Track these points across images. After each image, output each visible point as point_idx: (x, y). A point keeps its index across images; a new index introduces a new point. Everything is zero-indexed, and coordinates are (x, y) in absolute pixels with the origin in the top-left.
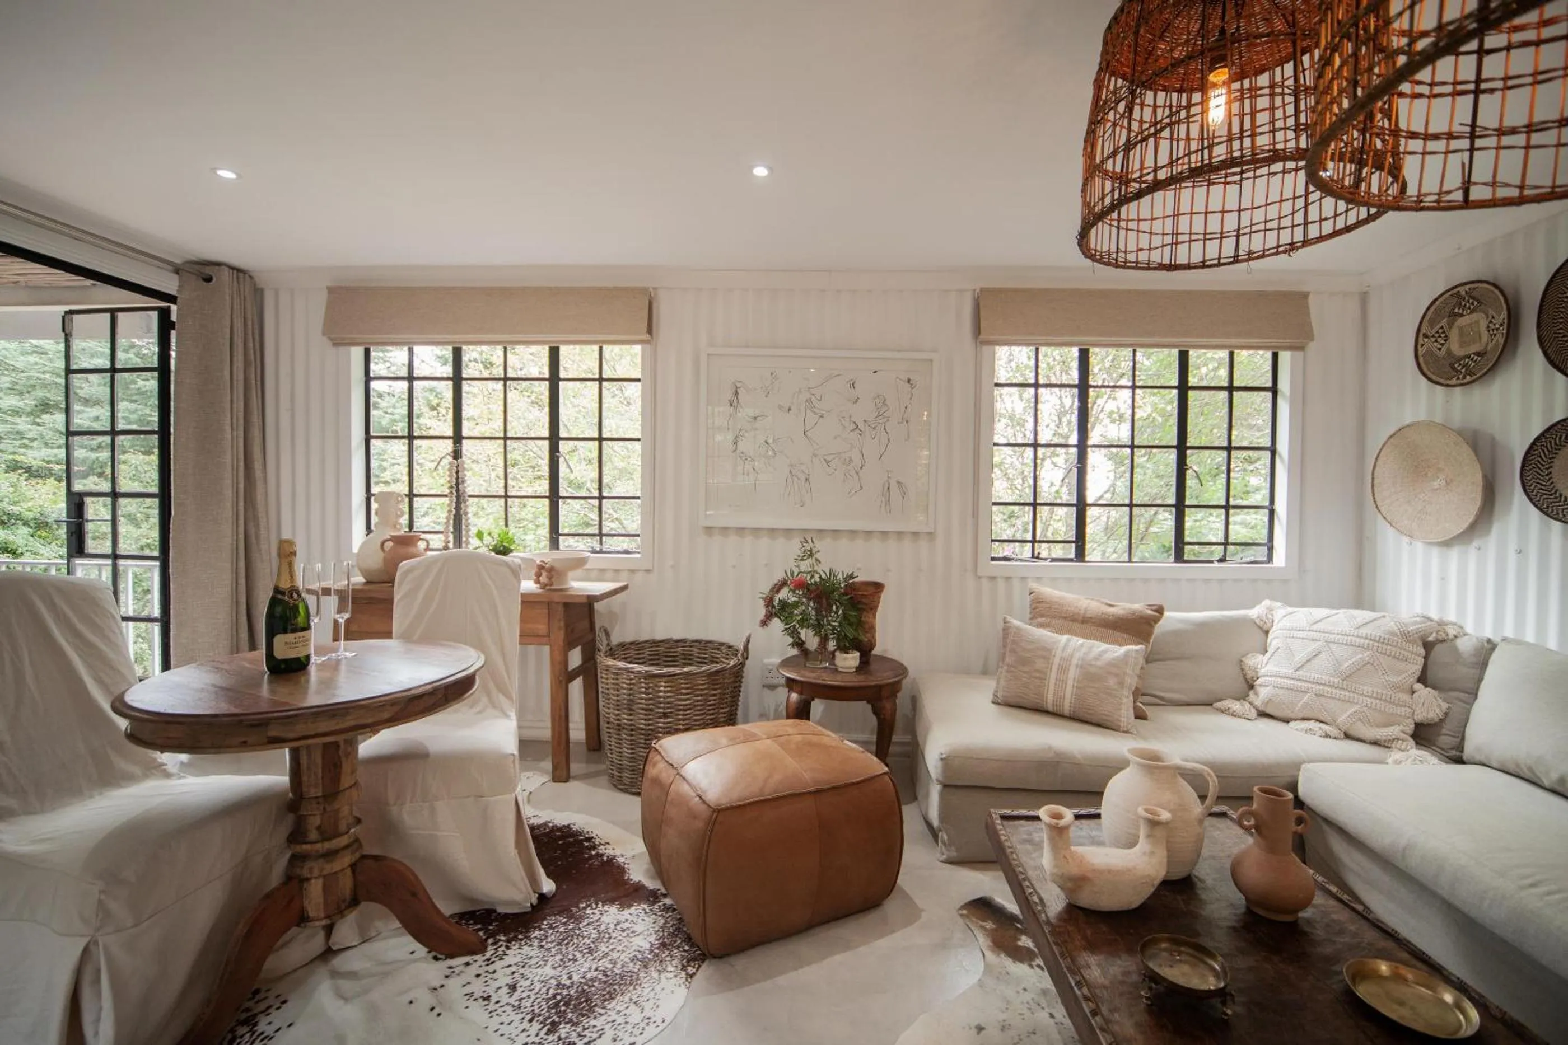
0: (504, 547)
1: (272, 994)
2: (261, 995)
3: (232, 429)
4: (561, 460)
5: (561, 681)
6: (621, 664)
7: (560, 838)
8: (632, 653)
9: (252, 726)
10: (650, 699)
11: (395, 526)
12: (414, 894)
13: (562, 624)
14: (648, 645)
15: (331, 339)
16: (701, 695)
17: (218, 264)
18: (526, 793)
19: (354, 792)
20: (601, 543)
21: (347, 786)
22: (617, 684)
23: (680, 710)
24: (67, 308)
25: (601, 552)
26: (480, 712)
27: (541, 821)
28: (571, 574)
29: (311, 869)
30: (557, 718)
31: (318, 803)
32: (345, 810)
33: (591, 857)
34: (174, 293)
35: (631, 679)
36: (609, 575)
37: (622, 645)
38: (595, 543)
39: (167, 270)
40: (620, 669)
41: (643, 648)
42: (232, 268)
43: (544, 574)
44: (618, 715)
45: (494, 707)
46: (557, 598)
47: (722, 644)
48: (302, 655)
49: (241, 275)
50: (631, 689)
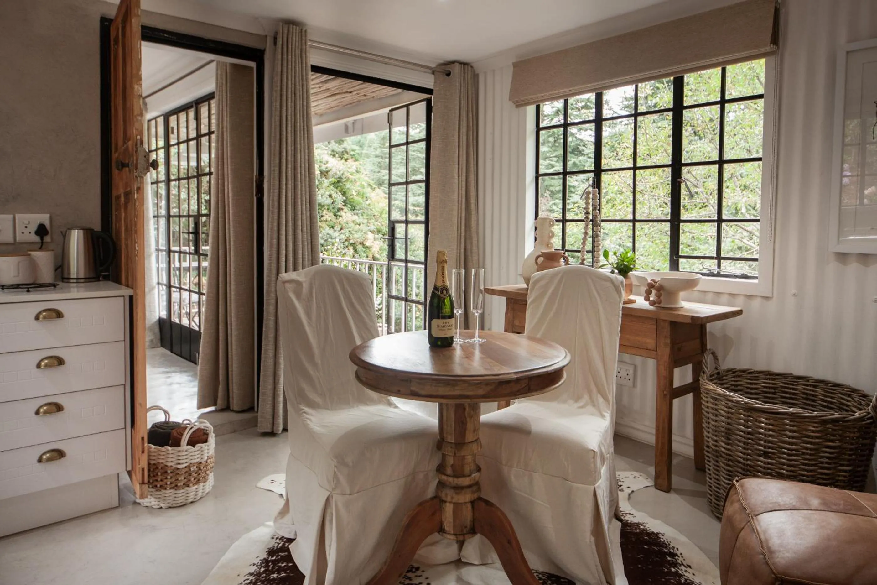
0: (625, 265)
1: (425, 575)
2: (418, 573)
3: (458, 177)
4: (683, 186)
5: (665, 395)
6: (720, 390)
7: (647, 543)
8: (743, 381)
9: (402, 380)
10: (749, 433)
11: (548, 246)
12: (509, 542)
13: (668, 341)
14: (762, 376)
15: (514, 103)
16: (811, 443)
17: (453, 62)
18: (629, 491)
19: (474, 446)
20: (719, 266)
21: (470, 440)
22: (716, 410)
23: (784, 453)
24: (390, 108)
25: (719, 275)
26: (582, 407)
27: (635, 520)
28: (682, 294)
29: (446, 495)
30: (661, 428)
31: (451, 447)
32: (469, 459)
33: (670, 573)
34: (431, 87)
35: (730, 408)
36: (725, 298)
37: (733, 371)
38: (712, 265)
39: (429, 73)
40: (719, 395)
41: (757, 378)
42: (461, 63)
43: (654, 292)
44: (716, 441)
45: (594, 406)
46: (664, 315)
47: (854, 391)
48: (448, 335)
49: (466, 66)
50: (729, 418)
